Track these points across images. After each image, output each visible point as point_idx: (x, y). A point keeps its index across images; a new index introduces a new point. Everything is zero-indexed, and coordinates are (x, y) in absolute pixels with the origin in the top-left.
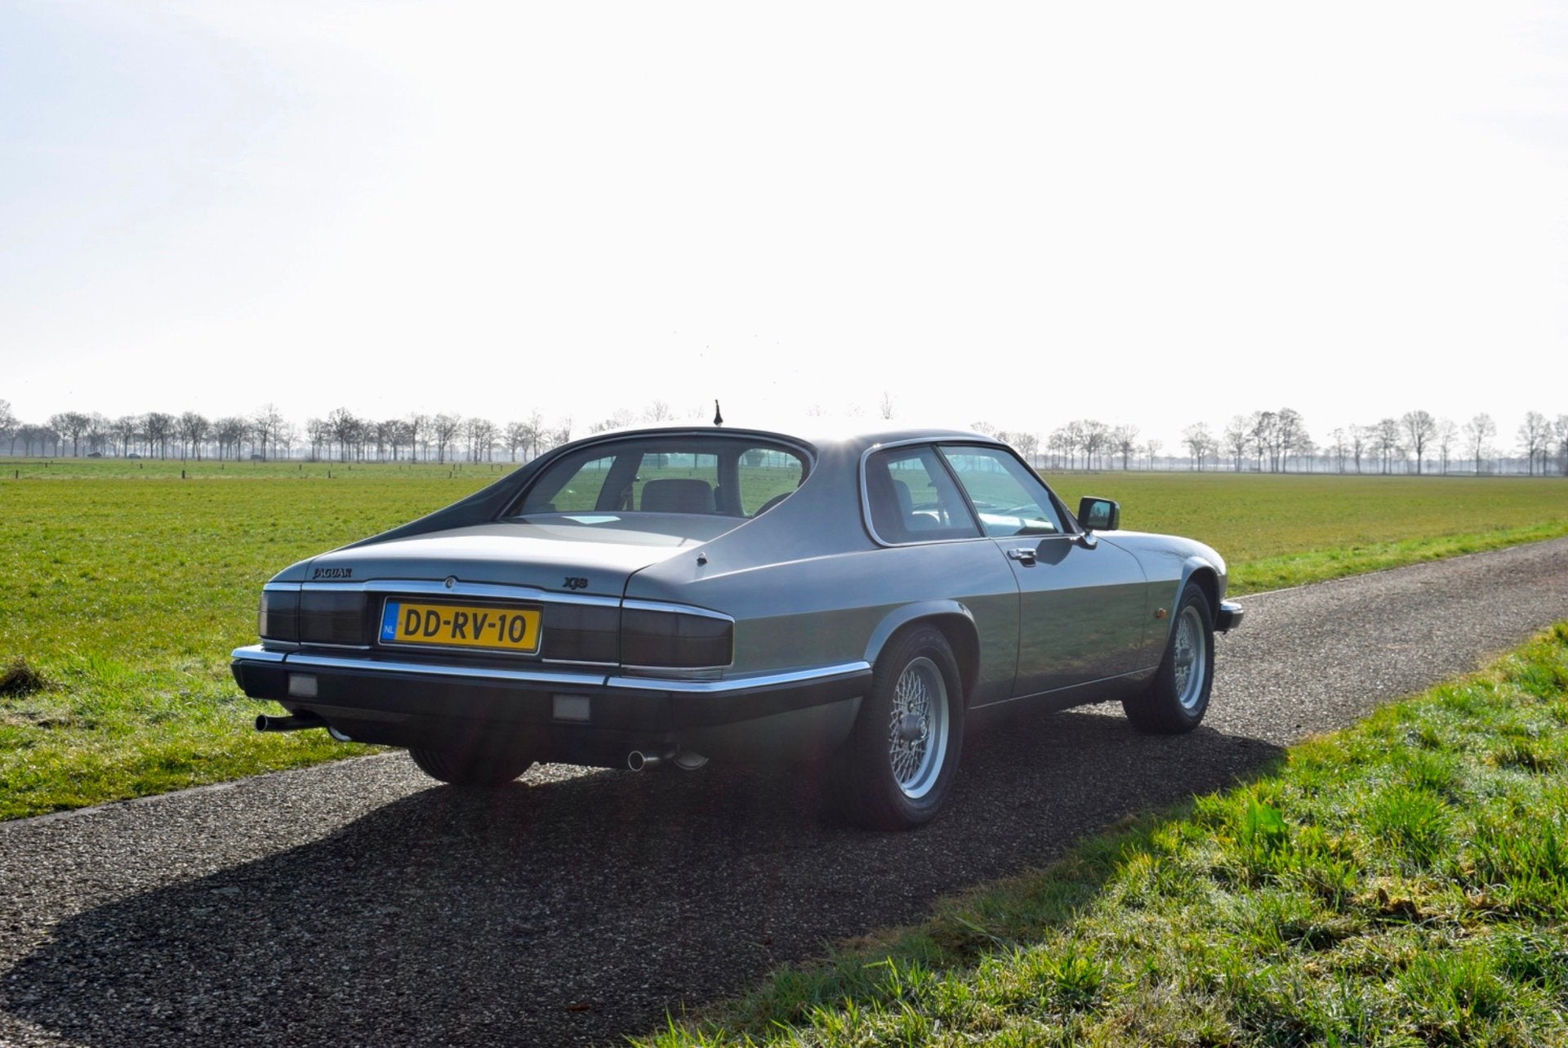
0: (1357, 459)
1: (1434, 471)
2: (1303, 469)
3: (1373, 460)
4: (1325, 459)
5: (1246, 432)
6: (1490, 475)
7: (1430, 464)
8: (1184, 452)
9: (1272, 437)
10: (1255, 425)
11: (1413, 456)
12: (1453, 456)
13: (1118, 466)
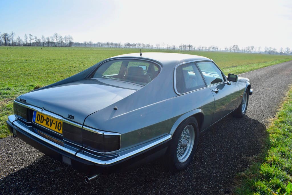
0: (245, 51)
1: (254, 53)
2: (238, 52)
3: (246, 51)
4: (241, 51)
5: (232, 47)
6: (260, 54)
7: (253, 52)
8: (224, 49)
9: (235, 48)
10: (233, 46)
11: (251, 51)
12: (256, 51)
13: (216, 51)
